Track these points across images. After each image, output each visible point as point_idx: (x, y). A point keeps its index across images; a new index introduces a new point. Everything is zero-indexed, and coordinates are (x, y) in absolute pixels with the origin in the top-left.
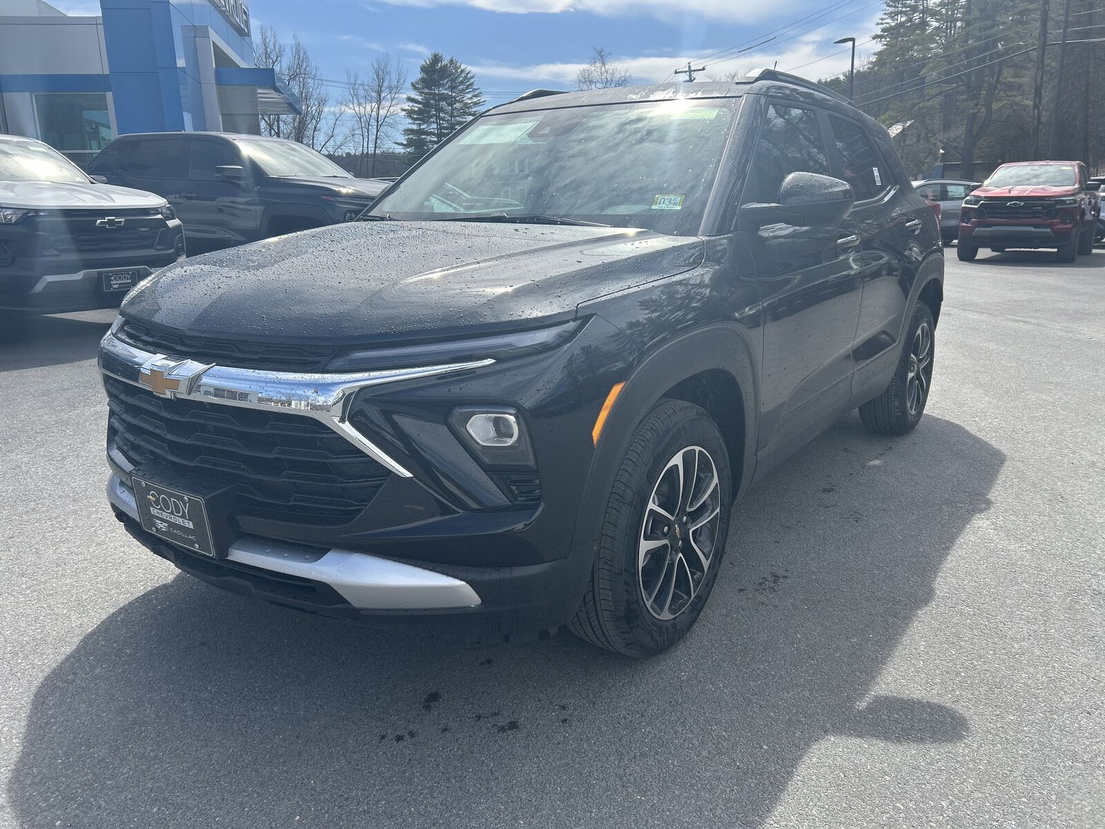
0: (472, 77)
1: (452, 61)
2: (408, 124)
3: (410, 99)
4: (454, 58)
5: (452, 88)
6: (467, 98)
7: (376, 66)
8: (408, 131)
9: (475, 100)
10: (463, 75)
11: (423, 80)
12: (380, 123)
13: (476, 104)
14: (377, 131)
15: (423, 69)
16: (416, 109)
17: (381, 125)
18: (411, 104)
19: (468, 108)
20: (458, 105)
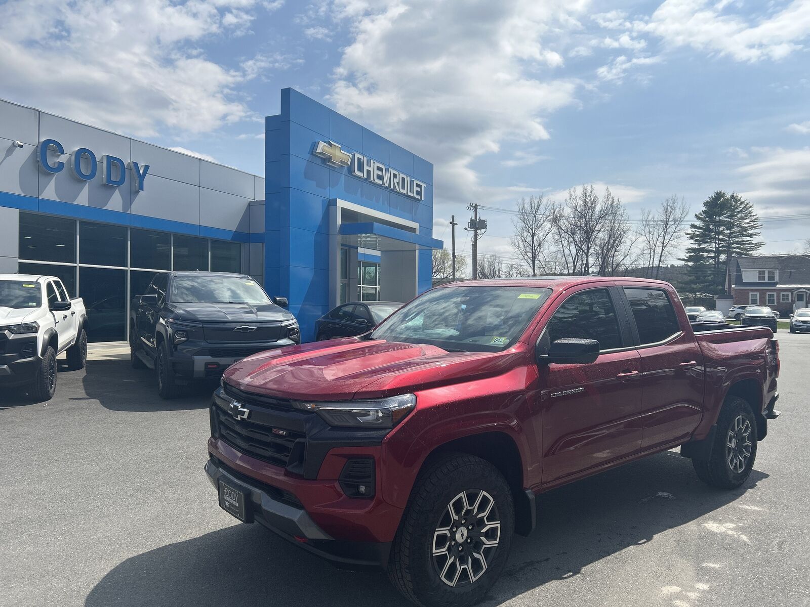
0: (750, 207)
1: (733, 196)
2: (690, 244)
3: (693, 226)
4: (735, 194)
5: (731, 216)
6: (745, 223)
7: (665, 205)
8: (690, 250)
9: (752, 224)
10: (743, 206)
11: (704, 212)
12: (665, 245)
13: (752, 227)
14: (662, 250)
15: (706, 204)
16: (698, 233)
17: (665, 246)
18: (694, 230)
19: (746, 231)
20: (735, 229)
